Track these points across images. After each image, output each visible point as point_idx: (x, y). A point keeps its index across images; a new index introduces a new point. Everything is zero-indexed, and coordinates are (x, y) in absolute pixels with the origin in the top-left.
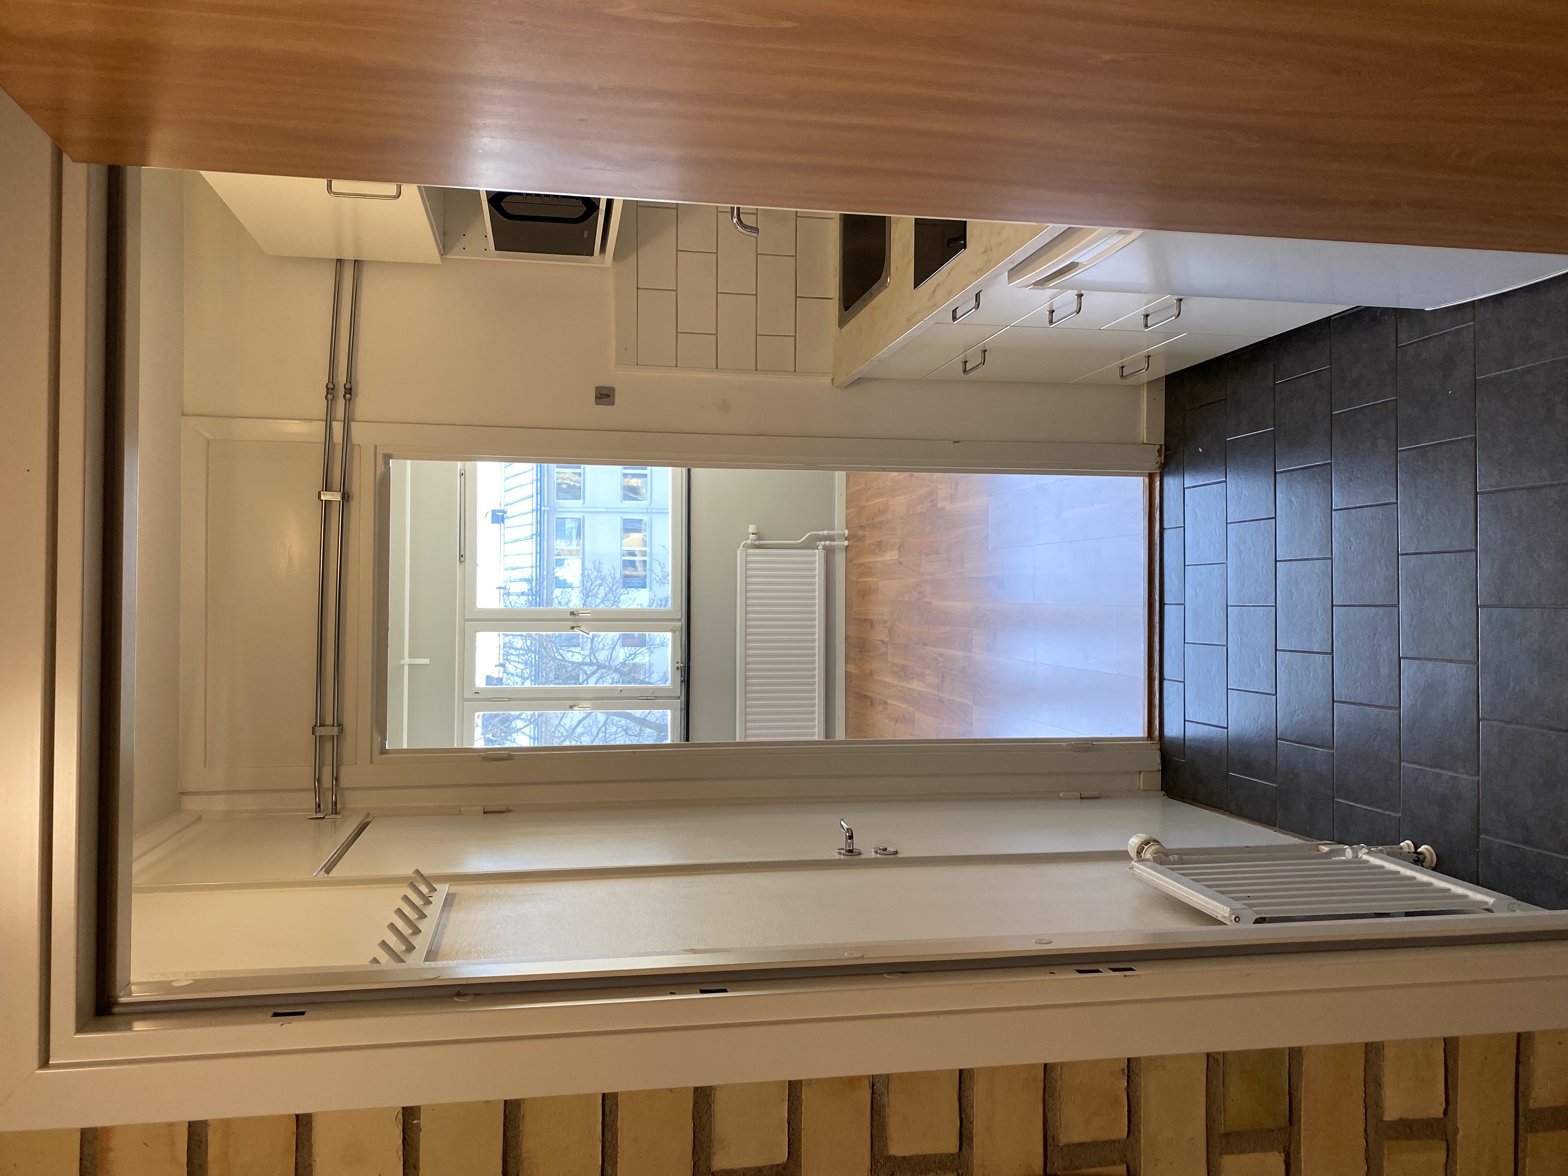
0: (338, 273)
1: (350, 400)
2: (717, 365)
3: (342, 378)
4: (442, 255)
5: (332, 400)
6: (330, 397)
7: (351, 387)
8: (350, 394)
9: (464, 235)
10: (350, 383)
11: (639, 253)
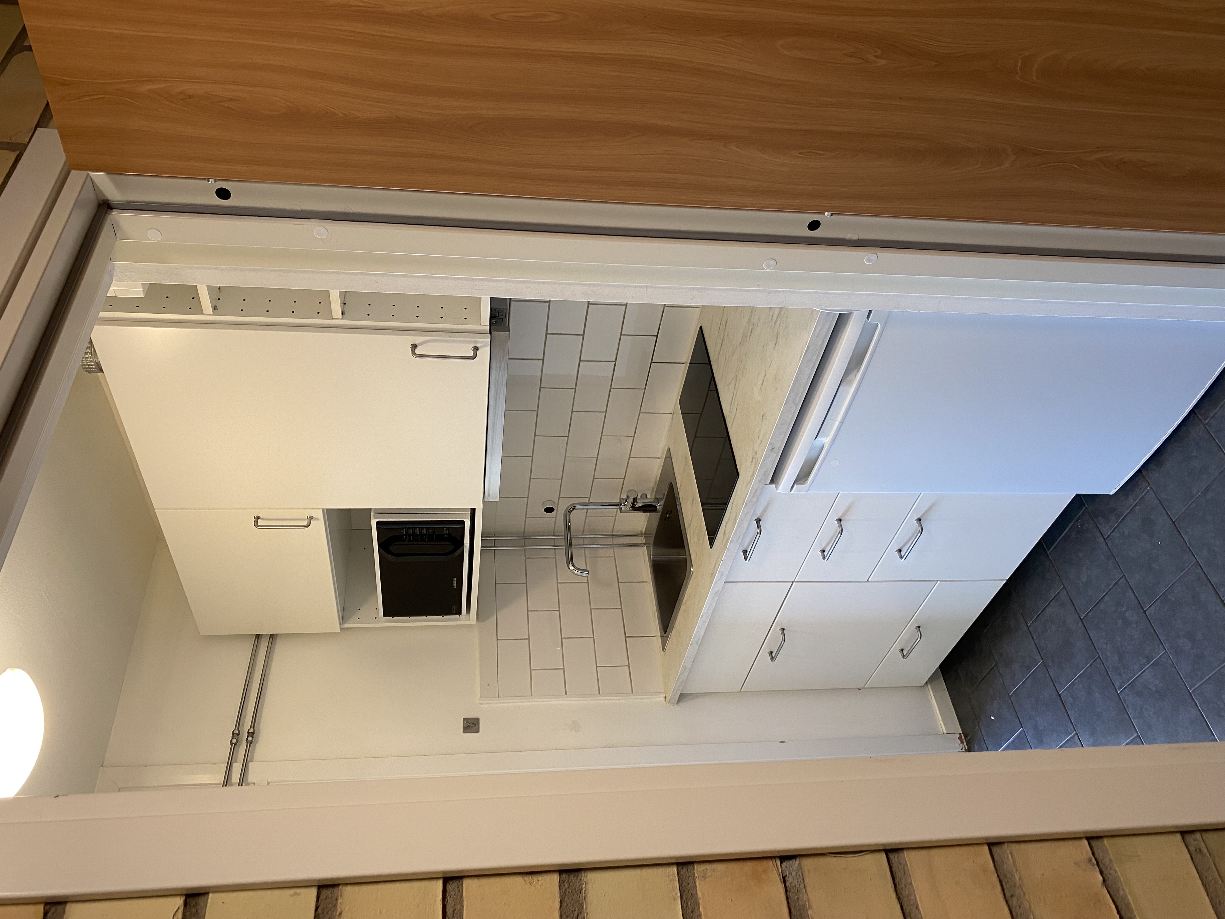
0: (255, 645)
1: (251, 743)
2: (566, 692)
3: (247, 726)
4: (341, 624)
5: (235, 744)
6: (234, 741)
7: (254, 731)
8: (252, 737)
9: (359, 609)
10: (254, 728)
11: (498, 614)
